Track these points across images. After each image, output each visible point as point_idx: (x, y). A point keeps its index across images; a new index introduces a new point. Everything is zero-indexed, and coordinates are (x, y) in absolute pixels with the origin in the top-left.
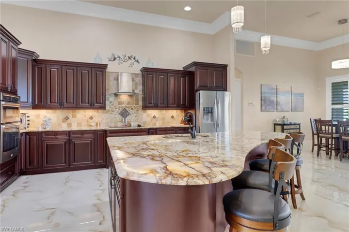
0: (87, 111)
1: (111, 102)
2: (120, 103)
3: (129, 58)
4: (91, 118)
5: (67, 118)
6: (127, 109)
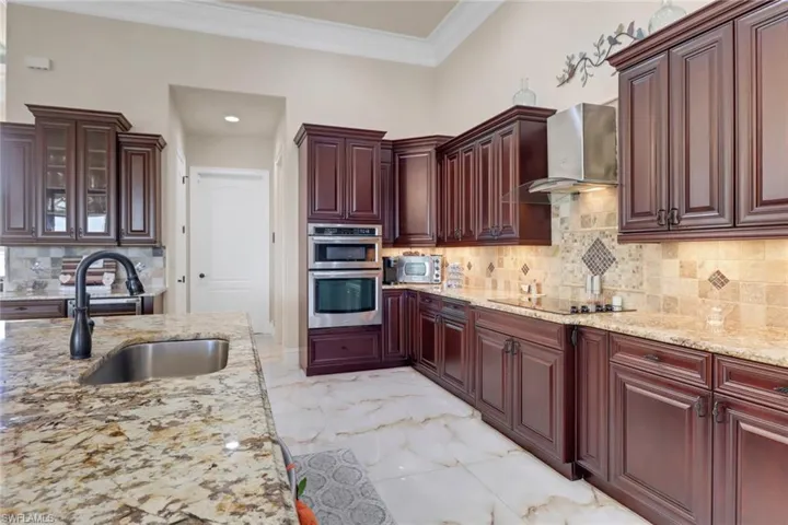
1: (562, 221)
2: (586, 221)
3: (613, 41)
4: (525, 270)
5: (491, 267)
6: (604, 241)
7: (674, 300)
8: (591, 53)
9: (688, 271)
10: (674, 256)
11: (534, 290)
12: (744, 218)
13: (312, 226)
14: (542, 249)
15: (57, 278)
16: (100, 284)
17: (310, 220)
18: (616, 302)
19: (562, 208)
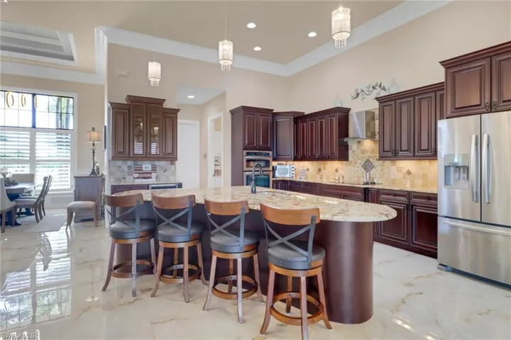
0: (334, 162)
1: (354, 151)
2: (363, 152)
3: (374, 88)
4: (337, 171)
5: (320, 170)
6: (371, 160)
7: (395, 179)
8: (365, 90)
9: (399, 170)
10: (394, 165)
11: (341, 179)
12: (416, 154)
13: (245, 152)
14: (344, 162)
15: (132, 175)
16: (151, 178)
17: (244, 149)
18: (376, 181)
19: (353, 146)
